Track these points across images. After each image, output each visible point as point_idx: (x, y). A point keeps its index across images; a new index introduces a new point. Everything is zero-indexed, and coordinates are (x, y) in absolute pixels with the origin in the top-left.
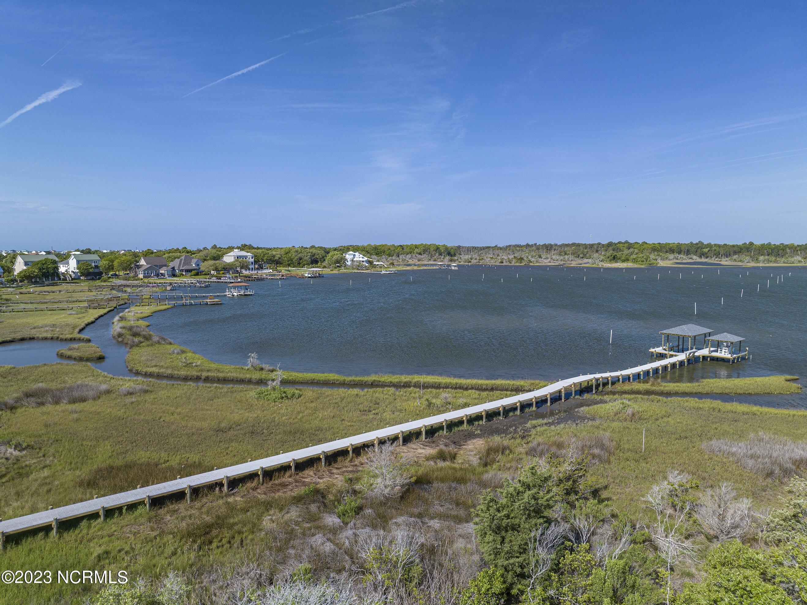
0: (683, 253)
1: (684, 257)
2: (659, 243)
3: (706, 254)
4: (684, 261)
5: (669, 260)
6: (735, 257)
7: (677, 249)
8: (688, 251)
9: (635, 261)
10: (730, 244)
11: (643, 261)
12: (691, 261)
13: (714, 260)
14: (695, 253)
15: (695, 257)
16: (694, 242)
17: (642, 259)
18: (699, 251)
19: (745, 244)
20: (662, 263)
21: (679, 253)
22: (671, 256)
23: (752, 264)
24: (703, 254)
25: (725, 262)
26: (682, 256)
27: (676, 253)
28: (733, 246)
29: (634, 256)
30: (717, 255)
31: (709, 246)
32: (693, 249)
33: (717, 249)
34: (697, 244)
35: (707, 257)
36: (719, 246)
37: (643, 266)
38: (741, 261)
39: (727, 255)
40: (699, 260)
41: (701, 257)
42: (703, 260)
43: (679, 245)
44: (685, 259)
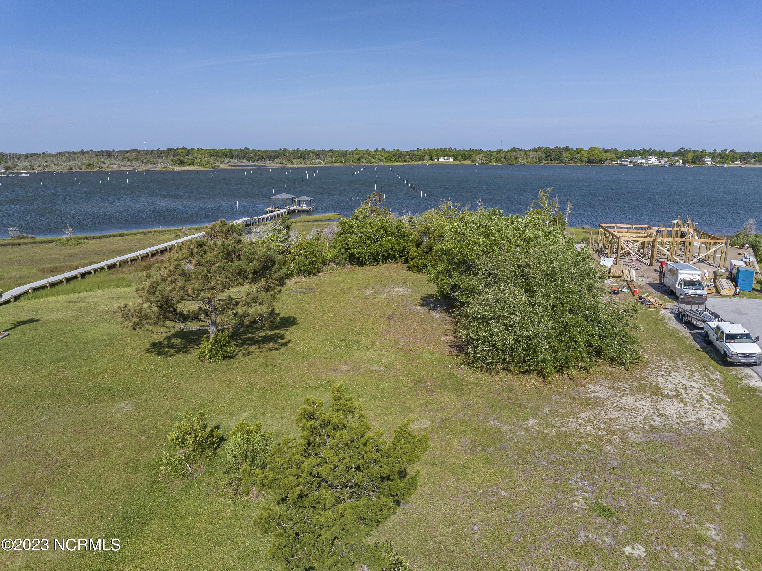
0: (234, 158)
1: (236, 161)
2: (213, 149)
3: (253, 158)
4: (236, 164)
5: (225, 164)
6: (276, 160)
7: (229, 154)
8: (238, 156)
9: (199, 164)
10: (271, 150)
11: (207, 165)
12: (242, 164)
13: (260, 163)
14: (244, 157)
15: (244, 161)
16: (242, 148)
17: (206, 163)
18: (247, 155)
19: (281, 149)
20: (222, 166)
21: (232, 157)
22: (226, 160)
23: (289, 166)
24: (251, 159)
25: (269, 164)
26: (234, 160)
27: (229, 157)
28: (273, 151)
29: (199, 161)
30: (261, 158)
31: (254, 151)
32: (242, 154)
33: (261, 153)
34: (244, 150)
35: (254, 161)
36: (262, 151)
37: (208, 169)
38: (281, 163)
39: (269, 159)
40: (248, 163)
41: (249, 161)
42: (251, 163)
43: (230, 151)
44: (237, 162)
